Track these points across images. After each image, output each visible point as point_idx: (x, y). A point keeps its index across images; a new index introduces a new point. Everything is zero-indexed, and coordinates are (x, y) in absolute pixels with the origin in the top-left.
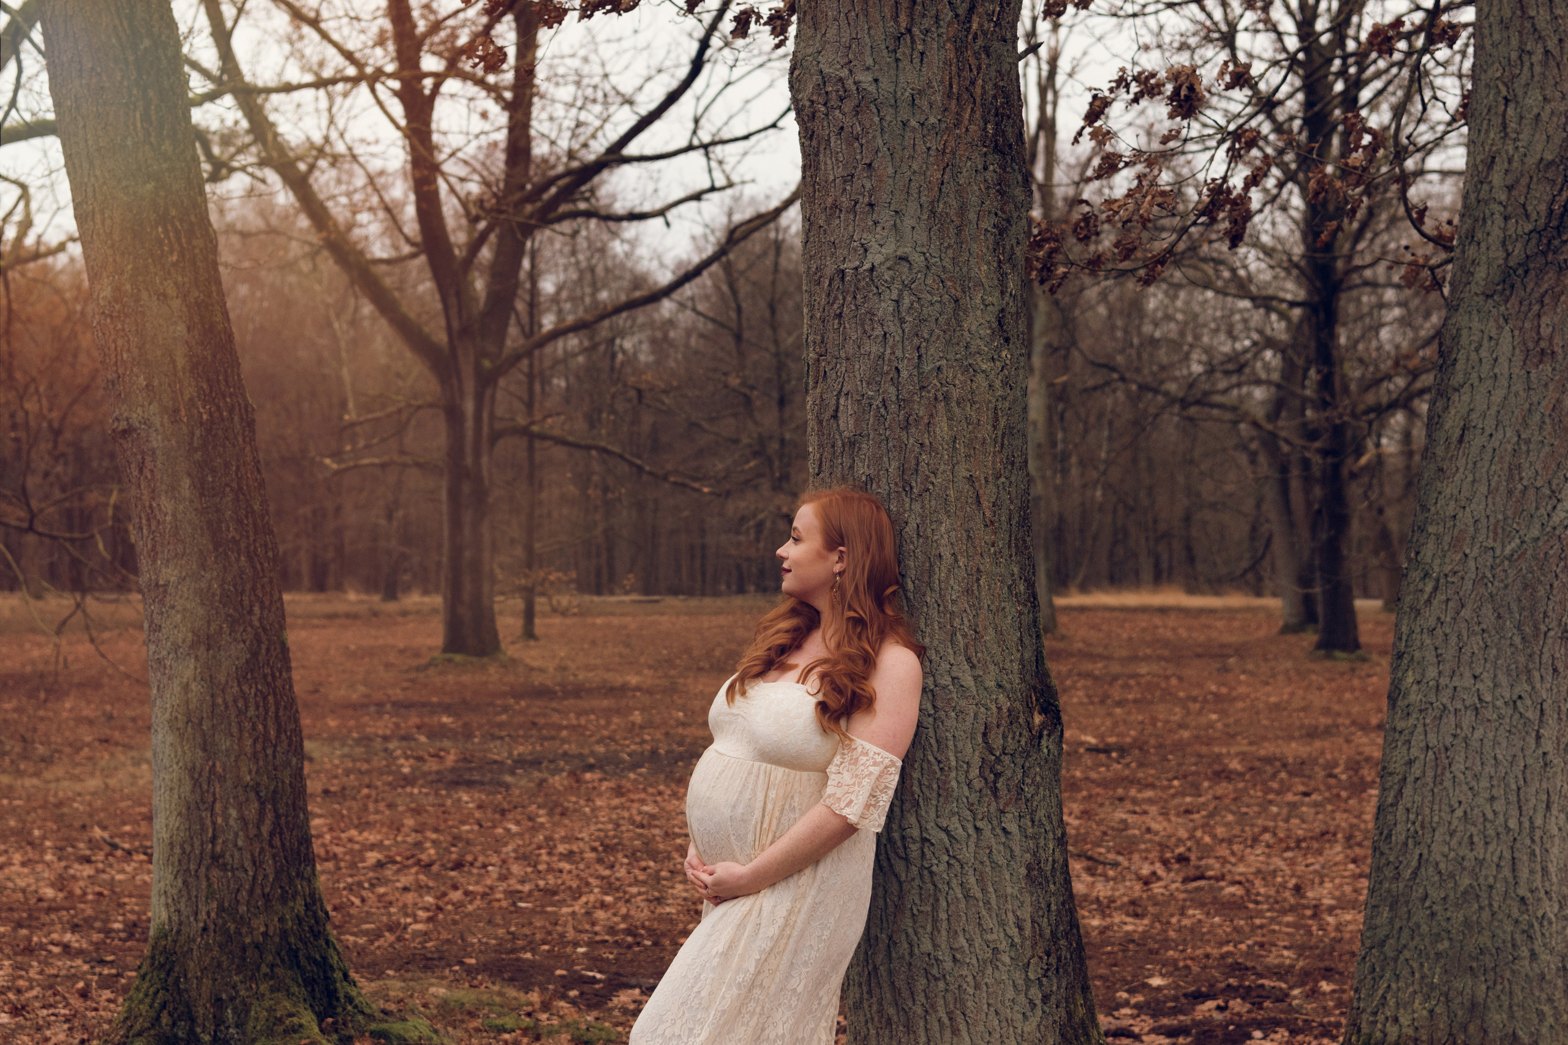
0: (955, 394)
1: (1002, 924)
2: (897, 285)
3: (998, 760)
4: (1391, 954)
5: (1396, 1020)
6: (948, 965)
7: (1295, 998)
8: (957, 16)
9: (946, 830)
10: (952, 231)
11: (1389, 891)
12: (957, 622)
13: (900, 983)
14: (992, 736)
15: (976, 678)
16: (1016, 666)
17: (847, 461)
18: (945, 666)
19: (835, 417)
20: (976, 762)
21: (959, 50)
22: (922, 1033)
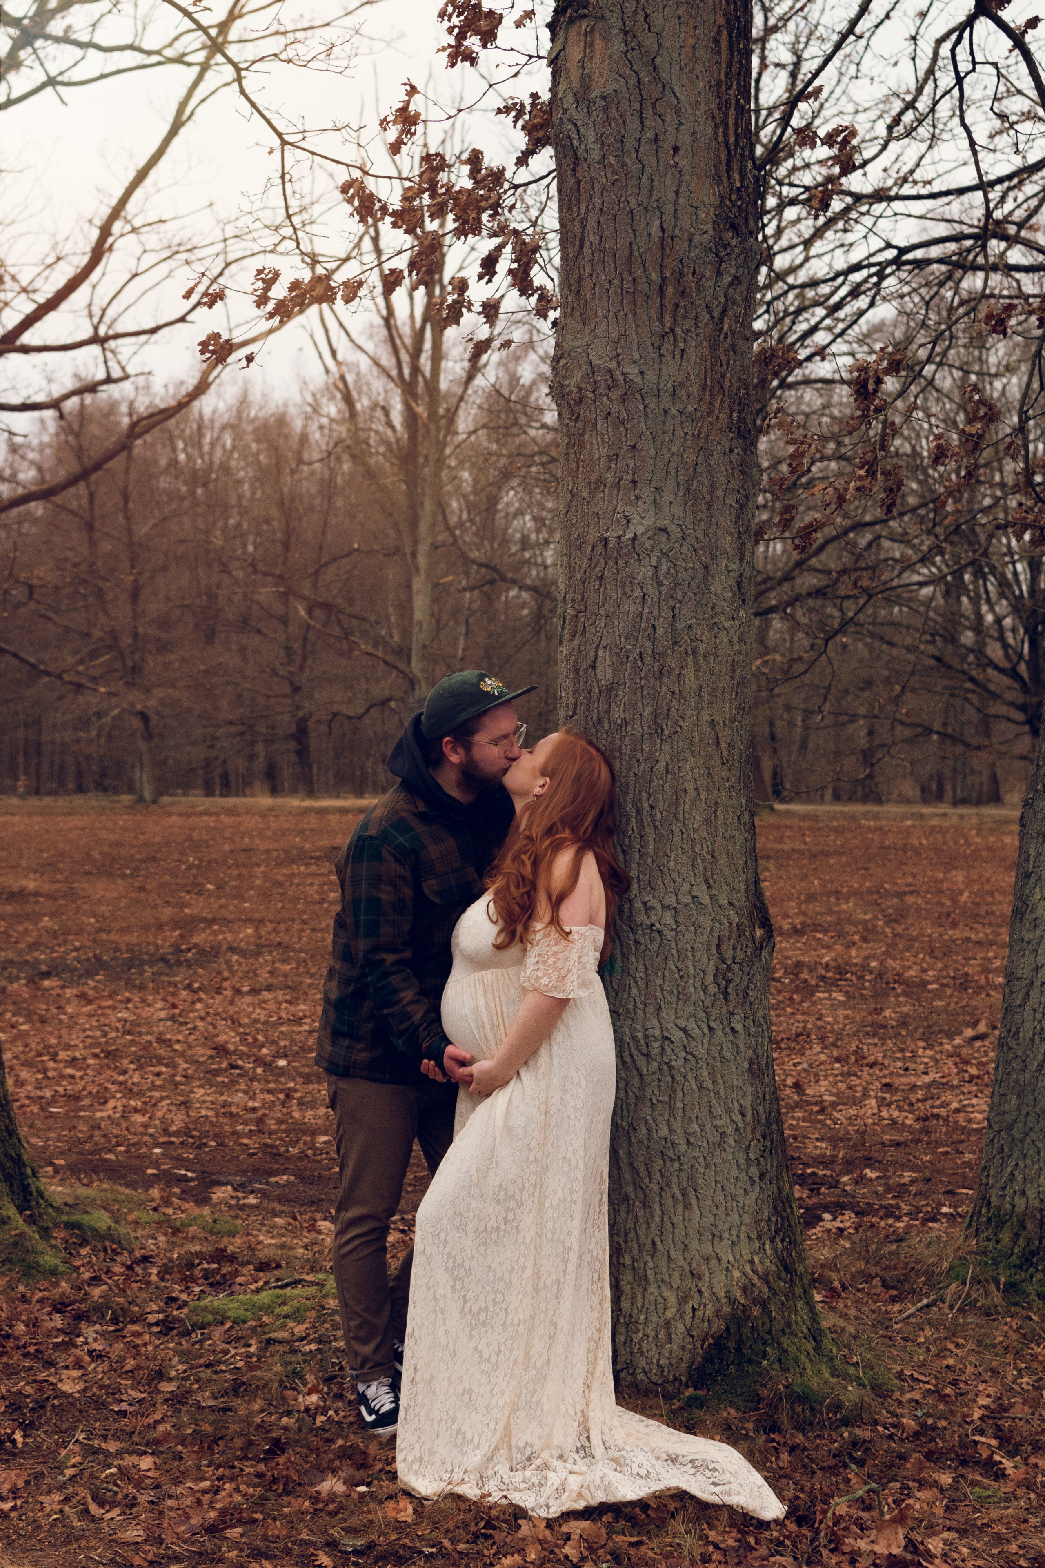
0: (702, 648)
1: (729, 1111)
2: (656, 553)
3: (729, 968)
4: (1018, 1136)
5: (1023, 1193)
6: (683, 1148)
7: (845, 1184)
8: (712, 318)
9: (684, 1030)
10: (704, 507)
11: (1017, 1081)
12: (697, 848)
13: (639, 1165)
14: (724, 947)
15: (711, 897)
16: (743, 887)
17: (603, 706)
18: (687, 886)
19: (594, 667)
20: (711, 971)
21: (713, 348)
22: (657, 1207)
